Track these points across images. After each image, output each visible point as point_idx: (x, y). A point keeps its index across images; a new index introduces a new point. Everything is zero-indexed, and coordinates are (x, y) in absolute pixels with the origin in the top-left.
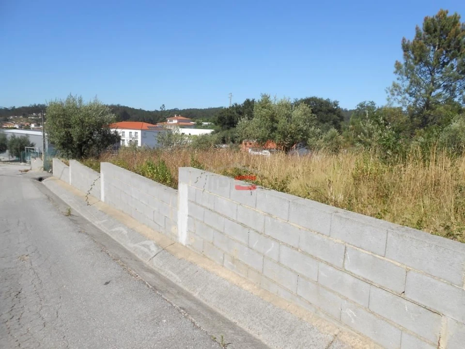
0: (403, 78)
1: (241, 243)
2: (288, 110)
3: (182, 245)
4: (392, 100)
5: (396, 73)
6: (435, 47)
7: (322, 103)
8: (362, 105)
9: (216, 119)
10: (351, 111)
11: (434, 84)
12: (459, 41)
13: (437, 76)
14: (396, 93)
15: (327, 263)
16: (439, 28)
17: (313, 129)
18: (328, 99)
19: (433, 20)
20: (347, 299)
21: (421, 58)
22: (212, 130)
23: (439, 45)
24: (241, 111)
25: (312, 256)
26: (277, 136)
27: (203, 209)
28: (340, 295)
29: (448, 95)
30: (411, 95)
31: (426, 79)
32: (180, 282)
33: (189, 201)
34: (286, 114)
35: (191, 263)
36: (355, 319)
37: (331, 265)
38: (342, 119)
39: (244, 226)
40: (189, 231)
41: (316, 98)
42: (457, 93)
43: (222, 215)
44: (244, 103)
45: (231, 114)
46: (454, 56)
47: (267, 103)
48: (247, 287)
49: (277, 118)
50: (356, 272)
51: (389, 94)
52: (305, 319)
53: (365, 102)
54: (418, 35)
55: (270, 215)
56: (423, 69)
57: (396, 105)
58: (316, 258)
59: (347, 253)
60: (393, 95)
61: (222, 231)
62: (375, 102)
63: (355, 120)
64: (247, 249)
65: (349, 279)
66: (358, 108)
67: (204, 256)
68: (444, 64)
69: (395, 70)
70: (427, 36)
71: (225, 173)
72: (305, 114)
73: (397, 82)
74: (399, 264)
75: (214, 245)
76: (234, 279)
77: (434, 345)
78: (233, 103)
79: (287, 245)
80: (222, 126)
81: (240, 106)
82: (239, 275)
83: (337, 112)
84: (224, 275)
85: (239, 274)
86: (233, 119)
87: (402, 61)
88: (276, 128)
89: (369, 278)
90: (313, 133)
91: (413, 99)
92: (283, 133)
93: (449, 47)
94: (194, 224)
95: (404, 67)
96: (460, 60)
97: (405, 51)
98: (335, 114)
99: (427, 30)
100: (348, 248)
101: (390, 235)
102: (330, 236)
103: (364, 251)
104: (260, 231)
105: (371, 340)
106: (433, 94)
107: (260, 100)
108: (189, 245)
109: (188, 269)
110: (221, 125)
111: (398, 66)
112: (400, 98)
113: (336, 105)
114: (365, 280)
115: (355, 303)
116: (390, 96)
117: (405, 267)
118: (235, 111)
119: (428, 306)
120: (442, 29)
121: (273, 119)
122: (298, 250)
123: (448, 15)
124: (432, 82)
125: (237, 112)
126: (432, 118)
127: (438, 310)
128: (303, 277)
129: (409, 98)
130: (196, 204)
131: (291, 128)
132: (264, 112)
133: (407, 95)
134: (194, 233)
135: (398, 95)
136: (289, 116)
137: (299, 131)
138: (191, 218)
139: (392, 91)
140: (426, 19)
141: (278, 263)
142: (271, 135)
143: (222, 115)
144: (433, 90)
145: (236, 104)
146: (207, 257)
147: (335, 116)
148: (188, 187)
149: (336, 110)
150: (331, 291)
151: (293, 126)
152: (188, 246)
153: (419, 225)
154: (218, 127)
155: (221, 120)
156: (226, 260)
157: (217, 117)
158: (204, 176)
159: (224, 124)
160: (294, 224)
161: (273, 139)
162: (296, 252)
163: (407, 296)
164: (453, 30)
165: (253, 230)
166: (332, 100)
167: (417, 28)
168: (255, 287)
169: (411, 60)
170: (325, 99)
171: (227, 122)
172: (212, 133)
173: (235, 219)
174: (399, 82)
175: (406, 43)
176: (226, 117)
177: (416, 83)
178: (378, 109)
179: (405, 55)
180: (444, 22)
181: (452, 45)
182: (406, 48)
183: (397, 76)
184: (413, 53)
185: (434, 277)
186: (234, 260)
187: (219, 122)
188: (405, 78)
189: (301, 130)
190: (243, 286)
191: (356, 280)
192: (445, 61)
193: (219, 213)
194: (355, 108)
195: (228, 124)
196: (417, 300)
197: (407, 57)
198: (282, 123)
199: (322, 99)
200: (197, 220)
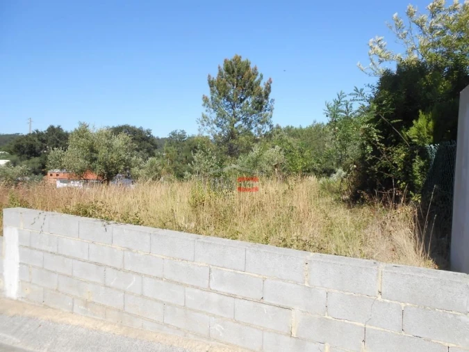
0: (210, 111)
1: (94, 283)
2: (108, 139)
3: (11, 299)
4: (202, 130)
5: (204, 105)
6: (234, 85)
7: (135, 131)
8: (173, 134)
9: (12, 148)
10: (163, 139)
11: (235, 117)
12: (252, 83)
13: (237, 110)
14: (205, 123)
15: (193, 286)
16: (236, 70)
17: (134, 158)
18: (141, 128)
19: (231, 62)
20: (214, 316)
21: (224, 93)
22: (7, 161)
23: (237, 84)
24: (44, 138)
25: (178, 283)
26: (97, 166)
27: (41, 253)
28: (207, 314)
29: (246, 127)
30: (218, 125)
31: (229, 112)
32: (18, 343)
33: (20, 246)
34: (106, 144)
35: (30, 318)
36: (223, 331)
37: (198, 288)
38: (156, 147)
39: (98, 265)
40: (21, 281)
41: (128, 126)
42: (253, 126)
43: (68, 257)
44: (48, 130)
45: (32, 143)
46: (249, 94)
47: (85, 132)
48: (106, 329)
49: (96, 148)
50: (222, 289)
51: (200, 125)
52: (175, 345)
53: (176, 131)
54: (220, 73)
55: (129, 249)
56: (226, 103)
57: (205, 134)
58: (182, 284)
59: (212, 274)
60: (203, 125)
61: (70, 274)
62: (186, 131)
63: (168, 148)
64: (103, 288)
65: (215, 297)
66: (171, 137)
67: (46, 307)
68: (242, 101)
69: (203, 103)
70: (227, 76)
71: (66, 211)
72: (126, 144)
73: (205, 113)
74: (257, 276)
75: (59, 292)
76: (90, 324)
77: (288, 334)
78: (33, 130)
79: (150, 277)
80: (20, 156)
81: (42, 133)
82: (94, 319)
83: (150, 140)
84: (76, 322)
85: (95, 317)
86: (35, 148)
87: (209, 96)
88: (96, 159)
89: (233, 292)
90: (135, 163)
91: (221, 130)
92: (105, 163)
93: (244, 86)
94: (30, 272)
95: (210, 100)
96: (253, 98)
97: (211, 87)
98: (148, 142)
99: (227, 70)
100: (212, 270)
101: (248, 252)
102: (194, 261)
103: (227, 270)
104: (118, 267)
105: (238, 347)
106: (236, 125)
107: (77, 129)
108: (22, 298)
109: (27, 326)
110: (19, 154)
111: (205, 100)
112: (209, 128)
113: (149, 133)
114: (230, 295)
115: (222, 317)
116: (201, 126)
117: (261, 277)
118: (36, 139)
119: (282, 304)
120: (238, 71)
121: (92, 150)
122: (162, 279)
123: (242, 60)
124: (234, 115)
125: (39, 140)
126: (236, 146)
127: (289, 306)
128: (169, 304)
129: (216, 128)
130: (31, 248)
131: (112, 158)
132: (82, 141)
133: (215, 126)
134: (30, 282)
135: (207, 125)
136: (109, 146)
137: (120, 161)
138: (24, 266)
139: (202, 122)
140: (225, 61)
141: (142, 296)
142: (91, 166)
143: (20, 143)
144: (235, 123)
145: (37, 131)
146: (49, 307)
147: (149, 144)
148: (19, 230)
149: (149, 138)
150: (198, 311)
151: (115, 156)
152: (20, 299)
153: (266, 241)
154: (15, 157)
155: (19, 149)
156: (76, 306)
157: (13, 146)
158: (42, 217)
159: (23, 153)
160: (157, 255)
161: (93, 170)
162: (161, 282)
163: (266, 300)
164: (247, 73)
165: (110, 267)
166: (145, 128)
167: (219, 67)
168: (116, 327)
169: (215, 94)
170: (138, 127)
171: (26, 151)
172: (7, 164)
173: (86, 258)
174: (208, 114)
175: (212, 79)
176: (25, 145)
177: (222, 115)
178: (189, 138)
179: (211, 90)
180: (239, 65)
181: (247, 85)
182: (211, 84)
183: (205, 108)
184: (217, 89)
185: (283, 280)
186: (86, 304)
187: (16, 152)
188: (212, 110)
189: (123, 160)
190: (102, 328)
191: (222, 297)
192: (242, 98)
193: (65, 256)
194: (167, 137)
195: (27, 153)
196: (272, 302)
197: (213, 92)
198: (102, 153)
199: (134, 127)
200: (33, 267)
